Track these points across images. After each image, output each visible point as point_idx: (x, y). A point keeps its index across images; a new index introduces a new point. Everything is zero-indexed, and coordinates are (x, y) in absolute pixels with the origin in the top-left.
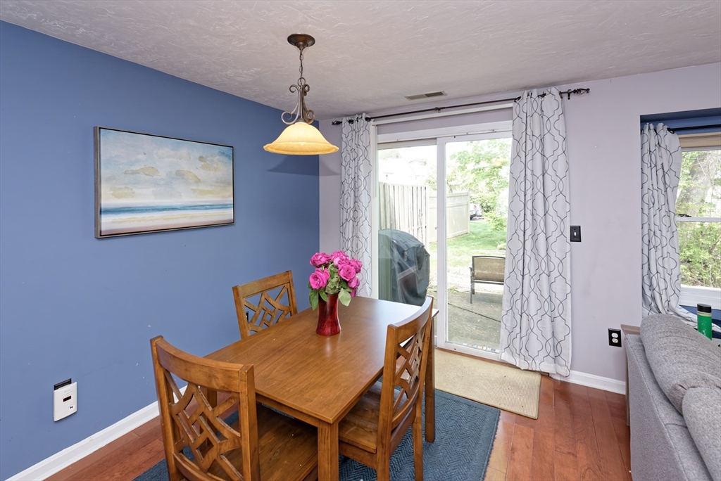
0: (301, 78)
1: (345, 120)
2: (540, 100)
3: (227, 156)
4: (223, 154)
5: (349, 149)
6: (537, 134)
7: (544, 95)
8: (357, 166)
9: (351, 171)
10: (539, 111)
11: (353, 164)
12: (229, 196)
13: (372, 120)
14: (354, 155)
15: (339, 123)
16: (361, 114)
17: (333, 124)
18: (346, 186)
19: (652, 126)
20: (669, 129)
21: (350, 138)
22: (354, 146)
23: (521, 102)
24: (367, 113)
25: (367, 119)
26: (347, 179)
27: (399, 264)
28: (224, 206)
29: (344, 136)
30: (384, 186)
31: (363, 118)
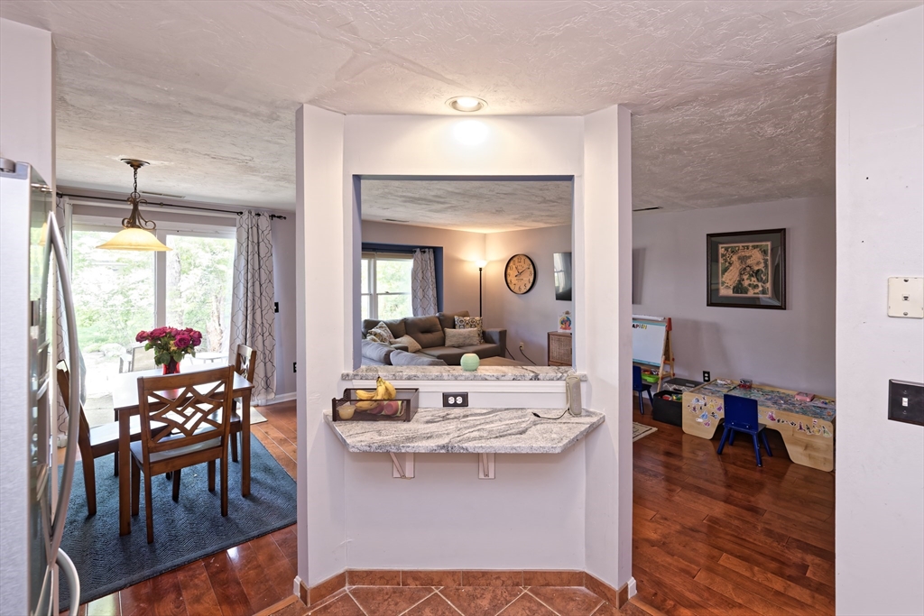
6: (255, 241)
7: (259, 215)
10: (256, 225)
13: (67, 198)
25: (57, 194)
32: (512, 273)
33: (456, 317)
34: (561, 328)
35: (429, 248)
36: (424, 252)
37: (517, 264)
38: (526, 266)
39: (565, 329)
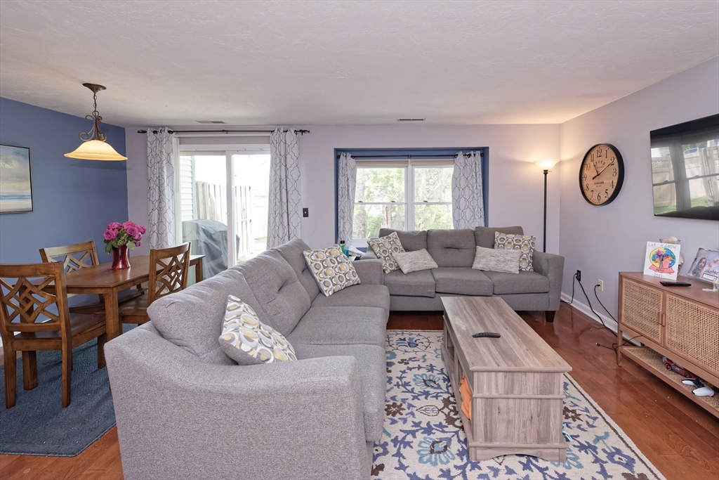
0: (95, 111)
1: (149, 131)
2: (284, 134)
3: (23, 155)
4: (18, 154)
5: (153, 153)
6: (283, 154)
7: (286, 131)
8: (161, 169)
9: (156, 172)
10: (283, 140)
11: (157, 166)
12: (27, 189)
13: (174, 133)
14: (158, 159)
15: (144, 132)
16: (164, 127)
17: (139, 132)
18: (152, 182)
19: (345, 154)
20: (352, 157)
21: (154, 145)
22: (158, 152)
23: (275, 133)
24: (169, 127)
25: (169, 132)
26: (152, 177)
27: (205, 243)
28: (21, 197)
29: (149, 143)
30: (203, 185)
31: (166, 131)
32: (589, 173)
33: (497, 234)
34: (652, 267)
35: (475, 149)
36: (470, 155)
37: (596, 159)
38: (608, 161)
39: (660, 270)
